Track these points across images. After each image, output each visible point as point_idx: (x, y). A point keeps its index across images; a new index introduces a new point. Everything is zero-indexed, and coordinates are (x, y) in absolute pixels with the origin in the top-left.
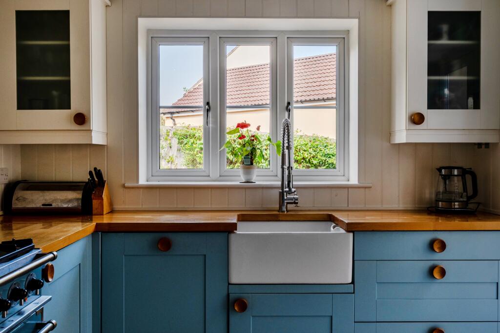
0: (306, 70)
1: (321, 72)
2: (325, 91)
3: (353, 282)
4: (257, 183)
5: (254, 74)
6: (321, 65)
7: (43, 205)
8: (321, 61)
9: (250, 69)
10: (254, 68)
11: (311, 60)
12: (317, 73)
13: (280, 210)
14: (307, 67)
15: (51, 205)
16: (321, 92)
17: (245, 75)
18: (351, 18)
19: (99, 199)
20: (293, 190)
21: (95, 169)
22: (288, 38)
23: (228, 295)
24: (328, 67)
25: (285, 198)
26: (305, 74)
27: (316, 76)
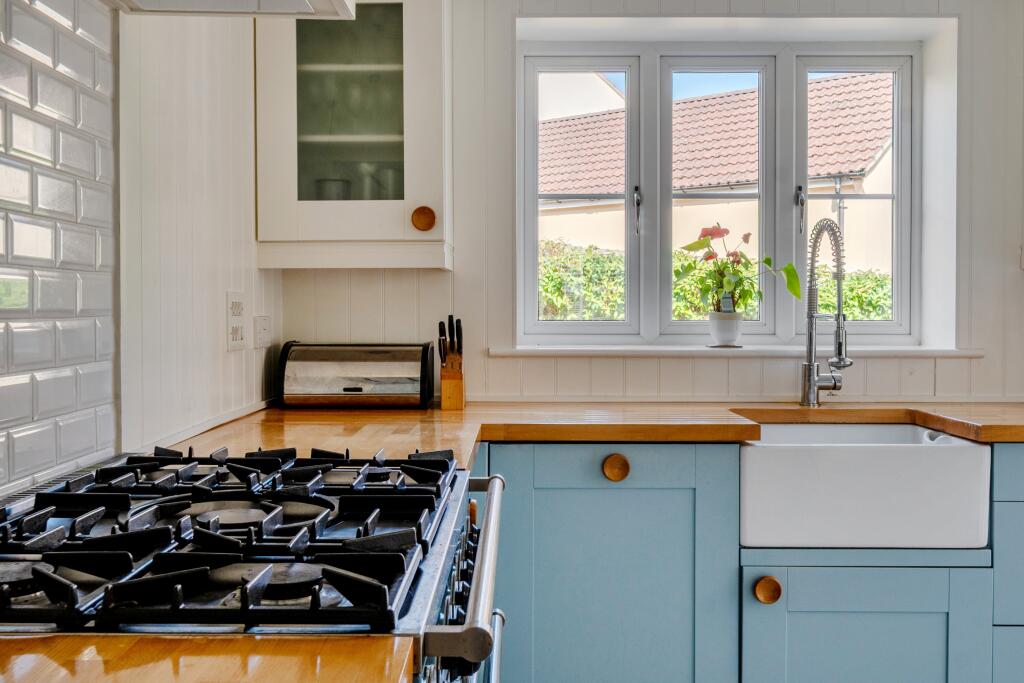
0: (686, 126)
1: (719, 129)
2: (731, 169)
3: (990, 546)
4: (746, 348)
5: (577, 134)
6: (716, 114)
7: (345, 390)
8: (718, 107)
9: (569, 123)
10: (577, 122)
11: (696, 104)
12: (711, 130)
13: (805, 400)
14: (687, 119)
15: (360, 390)
16: (724, 170)
17: (558, 136)
18: (942, 16)
19: (454, 378)
20: (848, 361)
21: (451, 318)
22: (797, 56)
23: (741, 569)
24: (732, 119)
25: (816, 378)
26: (686, 133)
27: (709, 138)
